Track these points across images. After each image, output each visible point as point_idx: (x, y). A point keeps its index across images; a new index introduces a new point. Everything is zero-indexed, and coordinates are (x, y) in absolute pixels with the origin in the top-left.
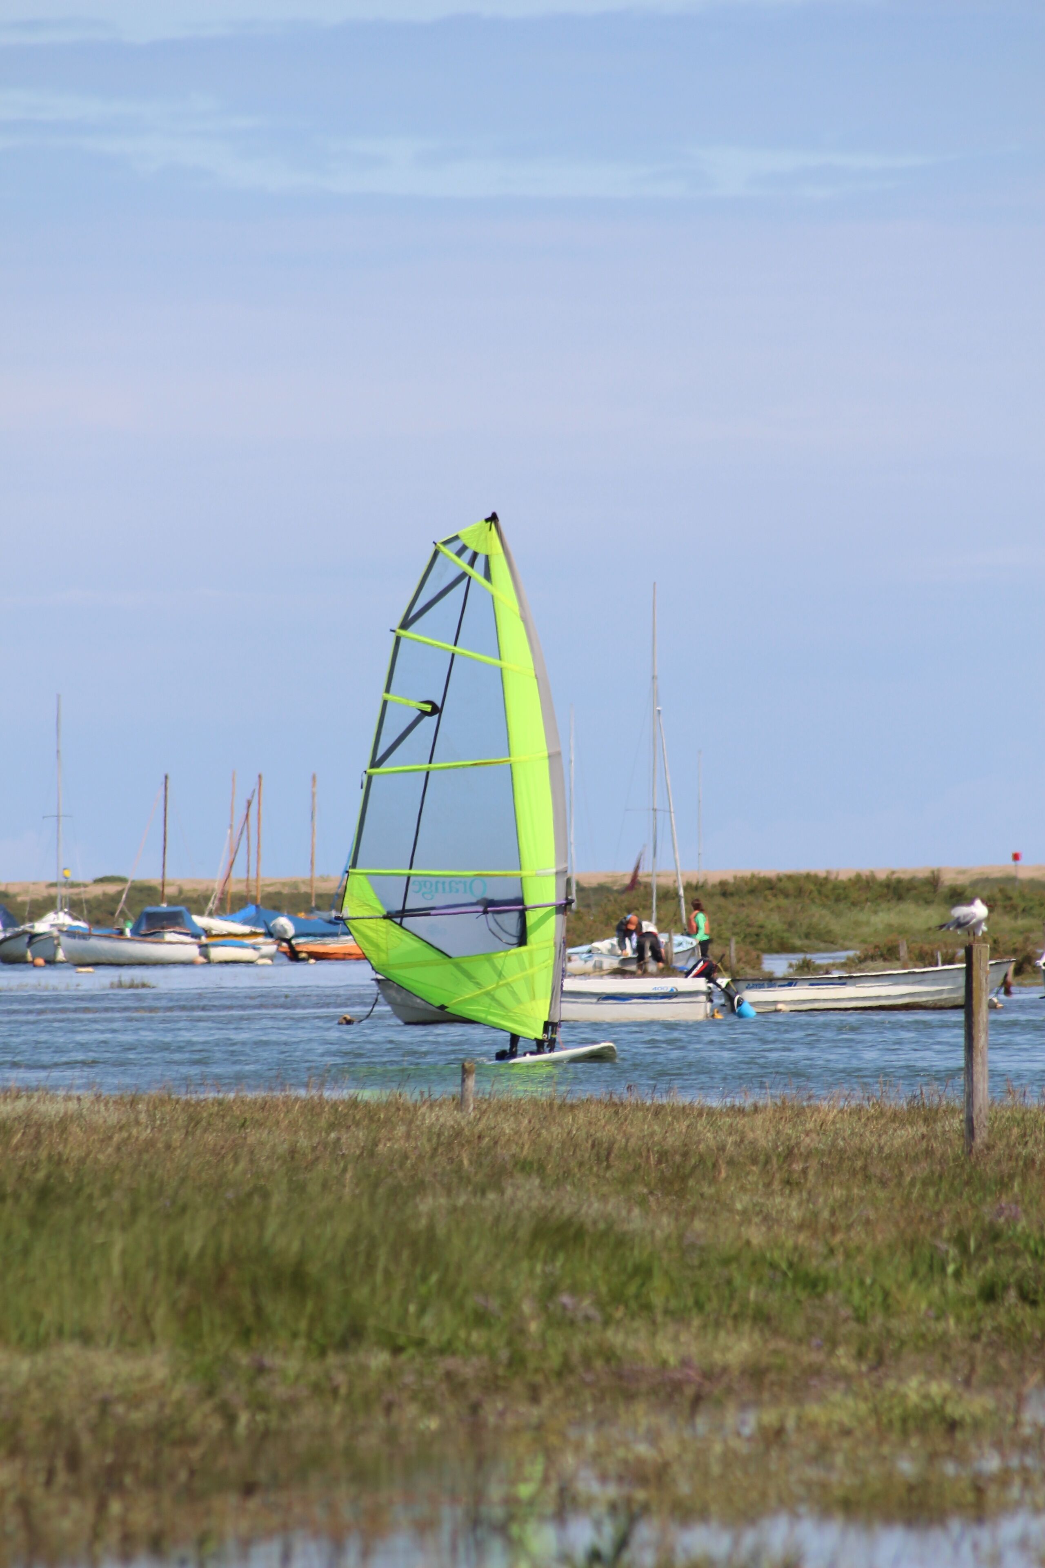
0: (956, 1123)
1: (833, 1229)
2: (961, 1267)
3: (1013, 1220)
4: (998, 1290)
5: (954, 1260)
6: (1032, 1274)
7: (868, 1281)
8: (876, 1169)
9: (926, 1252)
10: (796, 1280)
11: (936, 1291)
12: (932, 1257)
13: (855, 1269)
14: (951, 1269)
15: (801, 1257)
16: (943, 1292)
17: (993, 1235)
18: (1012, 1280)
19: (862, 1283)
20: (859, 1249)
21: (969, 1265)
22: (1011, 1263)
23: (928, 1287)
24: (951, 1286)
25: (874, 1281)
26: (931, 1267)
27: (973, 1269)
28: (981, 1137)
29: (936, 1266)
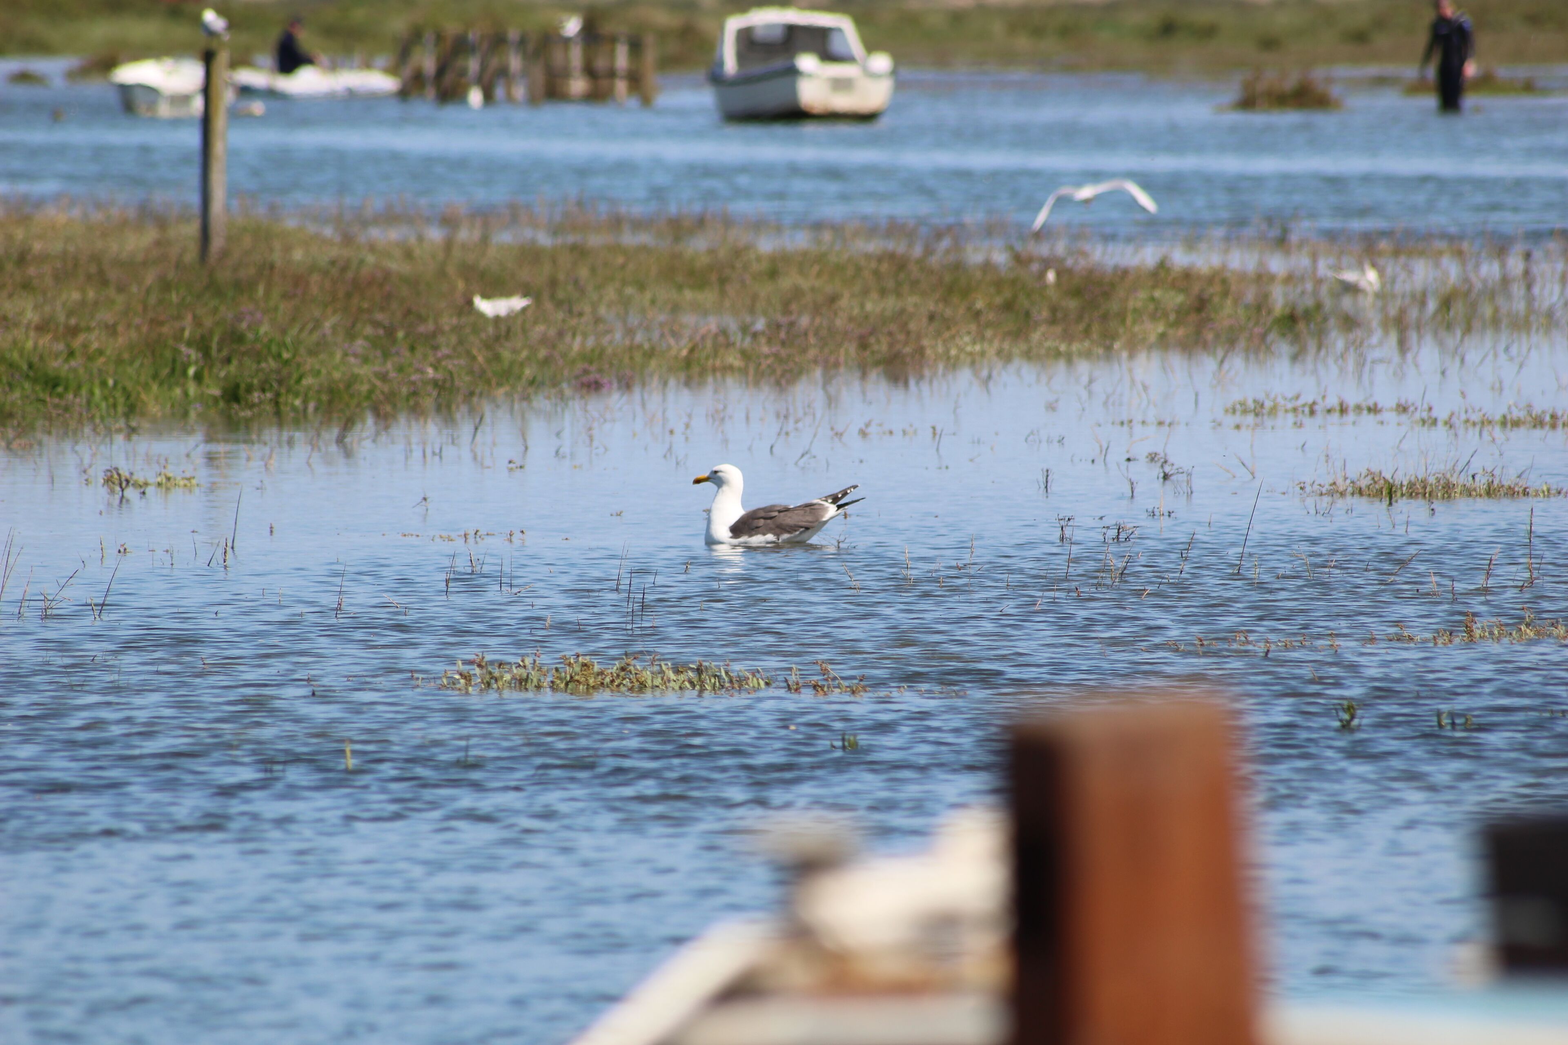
0: (192, 229)
1: (74, 331)
2: (202, 368)
3: (254, 326)
4: (242, 392)
5: (196, 362)
6: (274, 376)
7: (111, 382)
8: (113, 275)
9: (168, 354)
10: (35, 381)
11: (178, 391)
12: (174, 361)
13: (95, 371)
14: (191, 371)
15: (41, 358)
16: (186, 394)
17: (237, 337)
18: (255, 381)
19: (104, 384)
20: (100, 352)
21: (211, 367)
22: (254, 366)
23: (170, 388)
24: (192, 389)
25: (116, 383)
26: (173, 370)
27: (215, 370)
28: (217, 243)
29: (177, 371)
